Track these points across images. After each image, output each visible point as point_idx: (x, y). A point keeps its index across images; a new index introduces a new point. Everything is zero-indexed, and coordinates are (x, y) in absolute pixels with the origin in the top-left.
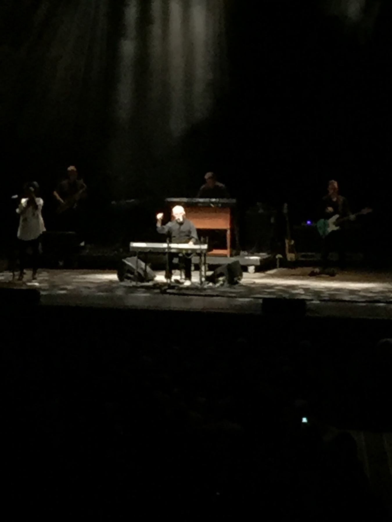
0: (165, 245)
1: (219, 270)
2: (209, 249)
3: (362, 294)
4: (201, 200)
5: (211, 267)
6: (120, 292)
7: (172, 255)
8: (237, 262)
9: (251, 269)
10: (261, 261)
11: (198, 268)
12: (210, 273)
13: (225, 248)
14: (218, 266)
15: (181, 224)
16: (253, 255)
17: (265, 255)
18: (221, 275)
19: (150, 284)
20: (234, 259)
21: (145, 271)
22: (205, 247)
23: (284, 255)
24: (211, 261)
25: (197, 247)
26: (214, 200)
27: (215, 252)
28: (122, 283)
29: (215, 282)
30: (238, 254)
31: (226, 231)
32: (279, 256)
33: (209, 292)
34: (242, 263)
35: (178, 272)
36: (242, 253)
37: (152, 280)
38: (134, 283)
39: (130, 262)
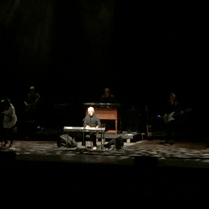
1: (111, 141)
2: (106, 130)
3: (187, 154)
4: (102, 104)
6: (58, 153)
8: (121, 137)
9: (128, 141)
10: (134, 136)
11: (100, 140)
12: (106, 143)
13: (114, 130)
14: (111, 139)
15: (91, 117)
16: (129, 133)
17: (135, 133)
18: (113, 144)
19: (74, 149)
20: (119, 136)
21: (72, 142)
22: (104, 129)
23: (146, 133)
24: (107, 136)
25: (100, 129)
26: (108, 104)
27: (109, 131)
28: (60, 149)
29: (109, 148)
30: (121, 133)
31: (115, 120)
32: (143, 134)
33: (106, 153)
34: (123, 138)
35: (89, 142)
37: (76, 146)
38: (66, 148)
39: (64, 137)
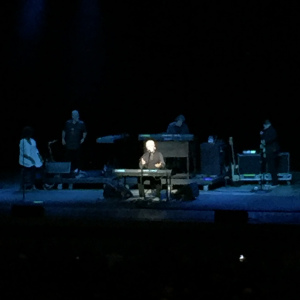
0: (140, 171)
5: (175, 187)
7: (145, 178)
8: (195, 183)
9: (206, 187)
10: (213, 182)
12: (174, 191)
16: (207, 177)
17: (215, 177)
20: (192, 181)
22: (170, 171)
23: (231, 177)
24: (175, 182)
25: (164, 171)
27: (178, 175)
29: (178, 199)
30: (194, 177)
32: (227, 177)
34: (199, 183)
35: (150, 191)
36: (198, 176)
